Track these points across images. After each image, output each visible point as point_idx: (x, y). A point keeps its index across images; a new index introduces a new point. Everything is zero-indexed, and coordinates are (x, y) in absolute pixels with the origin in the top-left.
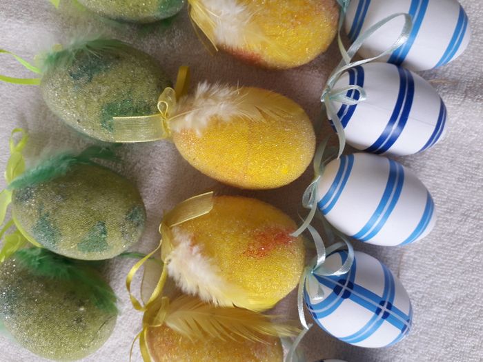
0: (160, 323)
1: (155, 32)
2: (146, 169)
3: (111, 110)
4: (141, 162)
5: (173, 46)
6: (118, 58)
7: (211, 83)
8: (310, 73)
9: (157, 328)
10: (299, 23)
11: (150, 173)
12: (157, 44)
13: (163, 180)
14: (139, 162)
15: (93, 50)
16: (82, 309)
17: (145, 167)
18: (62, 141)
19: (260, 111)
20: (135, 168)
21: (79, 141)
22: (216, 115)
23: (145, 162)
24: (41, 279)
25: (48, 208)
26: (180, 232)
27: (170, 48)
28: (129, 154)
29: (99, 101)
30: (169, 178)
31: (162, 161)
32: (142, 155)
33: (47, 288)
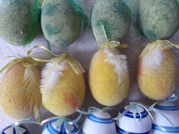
0: (25, 65)
1: (136, 30)
2: (83, 40)
3: (105, 23)
4: (86, 38)
5: (133, 38)
6: (126, 20)
7: (127, 60)
8: (138, 93)
9: (23, 65)
10: (158, 87)
11: (82, 42)
12: (132, 32)
13: (81, 48)
14: (86, 37)
15: (126, 10)
16: (22, 32)
17: (84, 40)
18: (85, 4)
19: (122, 82)
20: (83, 36)
21: (87, 11)
22: (115, 65)
23: (86, 39)
24: (29, 12)
25: (59, 8)
26: (65, 64)
27: (133, 37)
28: (87, 32)
29: (108, 17)
30: (83, 50)
31: (89, 46)
32: (89, 37)
33: (26, 16)
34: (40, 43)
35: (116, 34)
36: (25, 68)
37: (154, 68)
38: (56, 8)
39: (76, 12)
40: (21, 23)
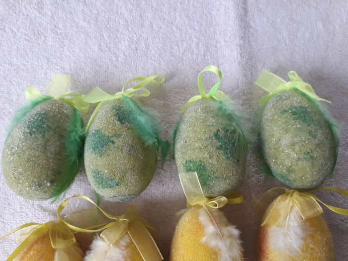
0: (54, 246)
1: (258, 159)
2: (161, 177)
3: (201, 169)
4: (166, 173)
5: (252, 176)
6: (238, 161)
11: (159, 182)
12: (250, 164)
13: (157, 193)
14: (165, 171)
16: (49, 184)
17: (163, 177)
20: (160, 170)
21: (167, 123)
23: (166, 176)
25: (119, 142)
27: (251, 175)
28: (168, 162)
29: (204, 158)
30: (160, 197)
31: (170, 188)
32: (171, 172)
34: (81, 184)
35: (221, 186)
36: (54, 251)
37: (290, 254)
38: (113, 142)
39: (148, 146)
40: (48, 168)
